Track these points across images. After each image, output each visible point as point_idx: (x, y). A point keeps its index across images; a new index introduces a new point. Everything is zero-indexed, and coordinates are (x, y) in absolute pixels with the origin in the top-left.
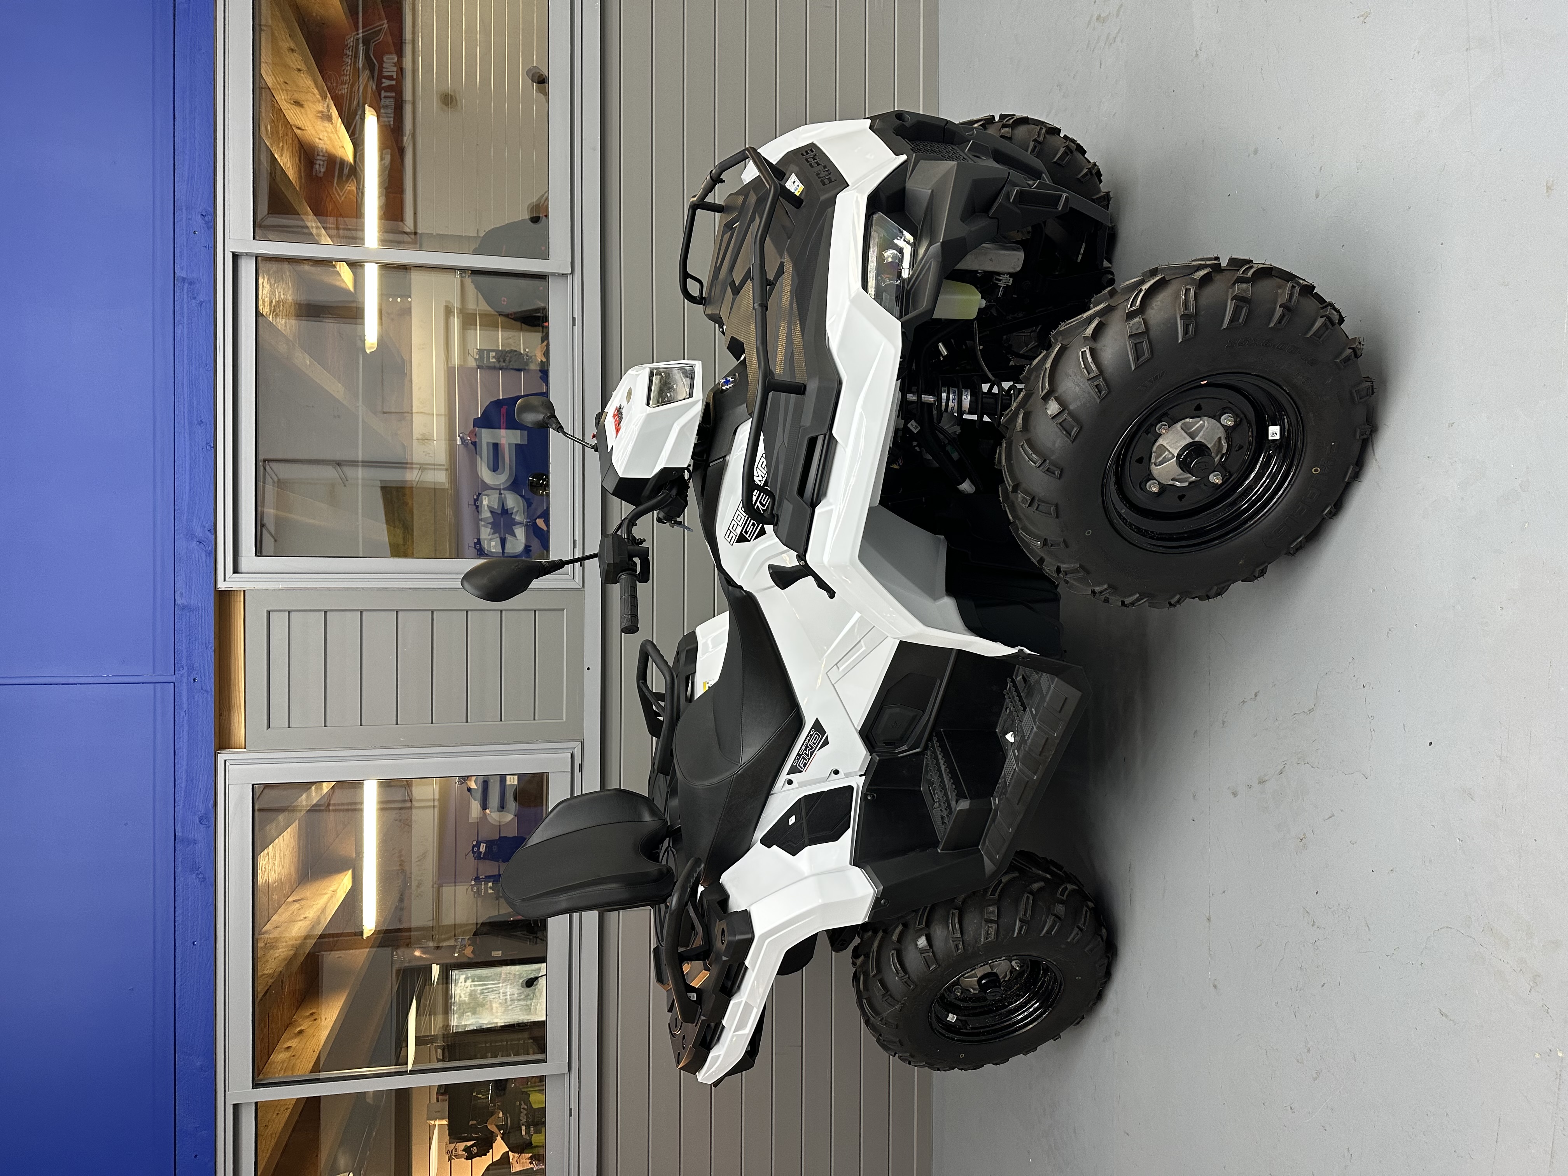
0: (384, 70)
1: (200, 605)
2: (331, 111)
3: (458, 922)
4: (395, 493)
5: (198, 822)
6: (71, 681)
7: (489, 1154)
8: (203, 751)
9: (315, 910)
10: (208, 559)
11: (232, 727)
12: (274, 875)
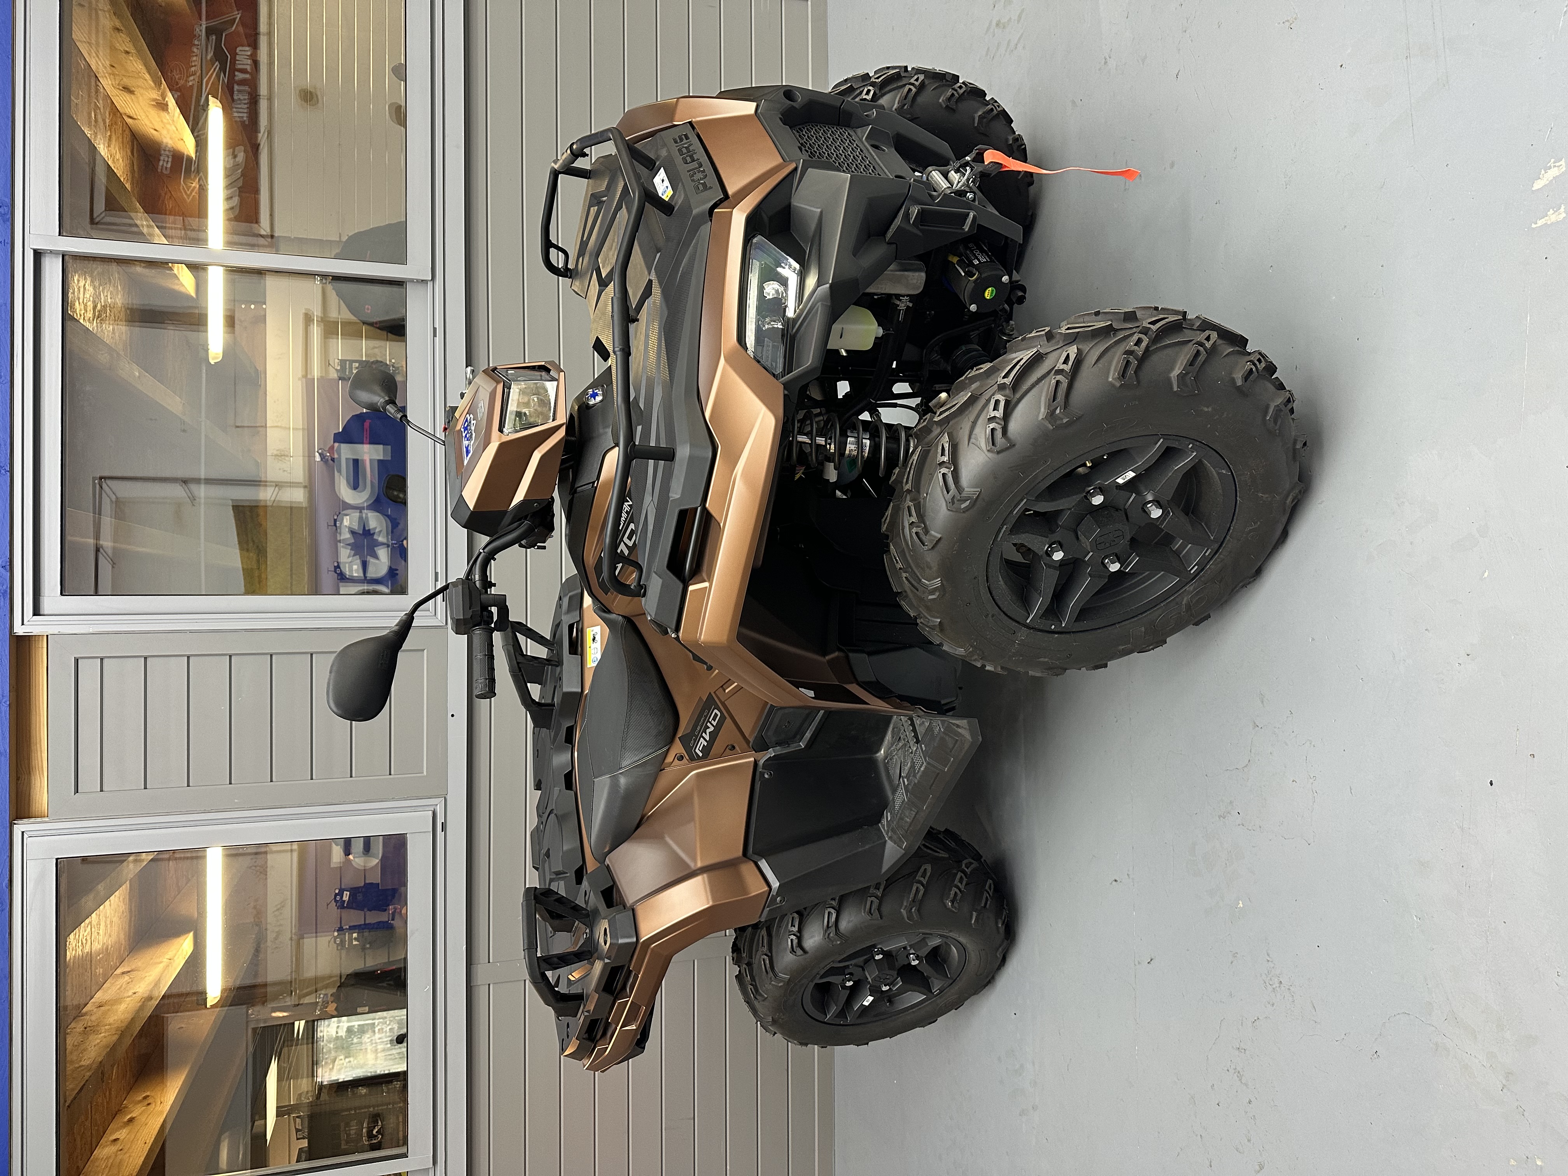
0: (237, 62)
2: (167, 99)
3: (319, 974)
4: (248, 513)
9: (147, 983)
11: (32, 793)
12: (98, 946)
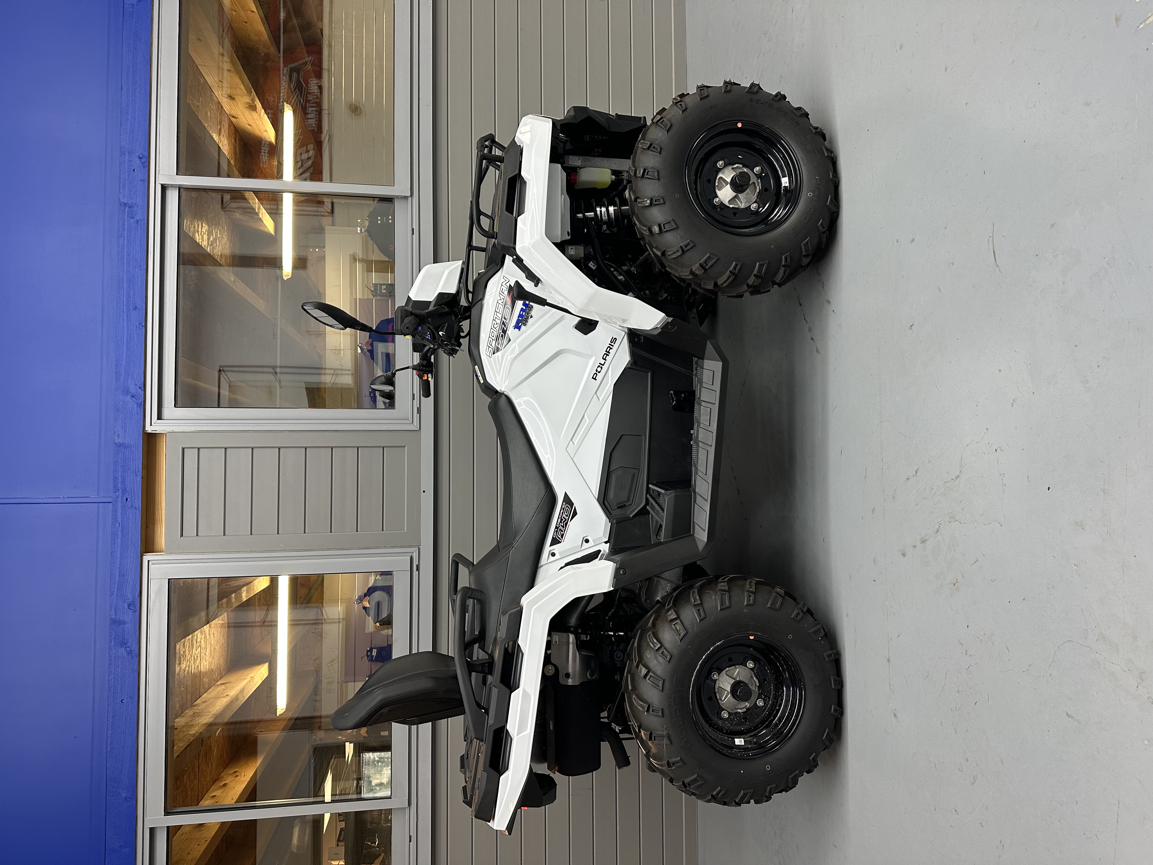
1: (132, 443)
2: (255, 103)
5: (127, 608)
6: (37, 501)
8: (132, 553)
9: (235, 690)
10: (139, 409)
11: (155, 536)
12: (205, 663)
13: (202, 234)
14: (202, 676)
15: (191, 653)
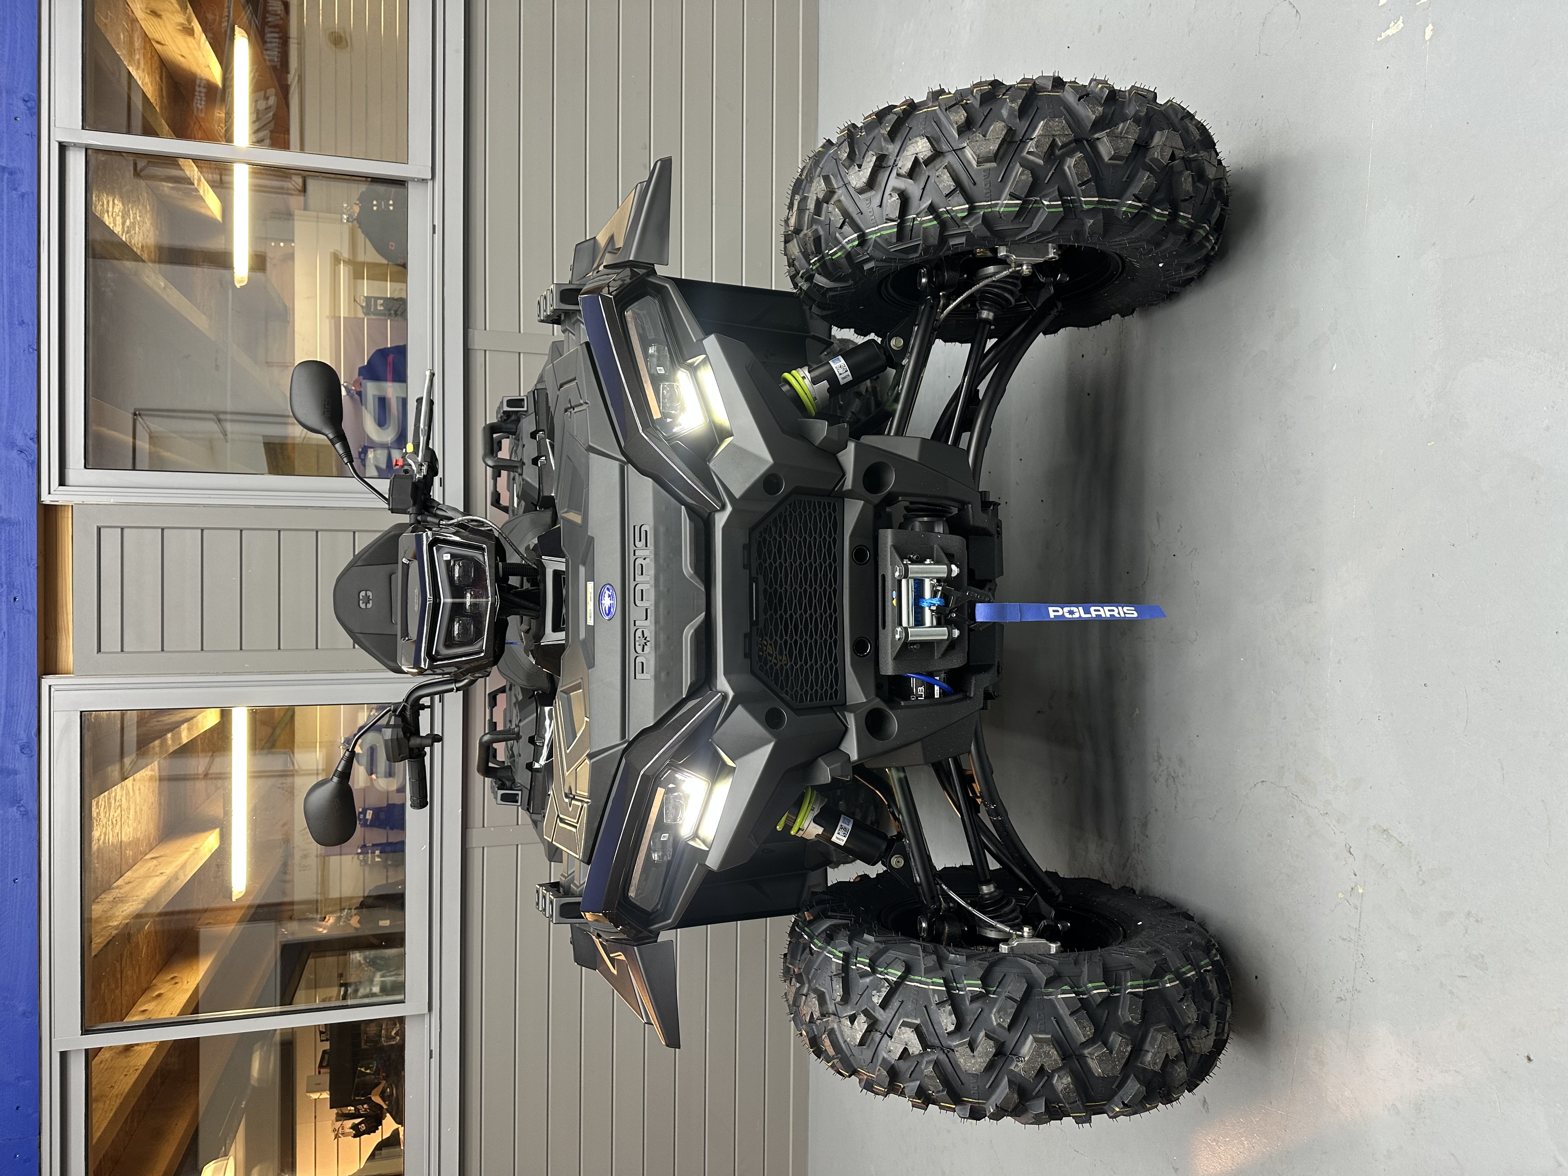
0: (269, 5)
1: (21, 519)
2: (192, 24)
3: (345, 895)
4: (278, 449)
5: (19, 751)
7: (379, 1132)
8: (25, 677)
9: (173, 865)
10: (31, 469)
11: (58, 652)
12: (128, 830)
13: (114, 215)
14: (123, 848)
15: (107, 815)
